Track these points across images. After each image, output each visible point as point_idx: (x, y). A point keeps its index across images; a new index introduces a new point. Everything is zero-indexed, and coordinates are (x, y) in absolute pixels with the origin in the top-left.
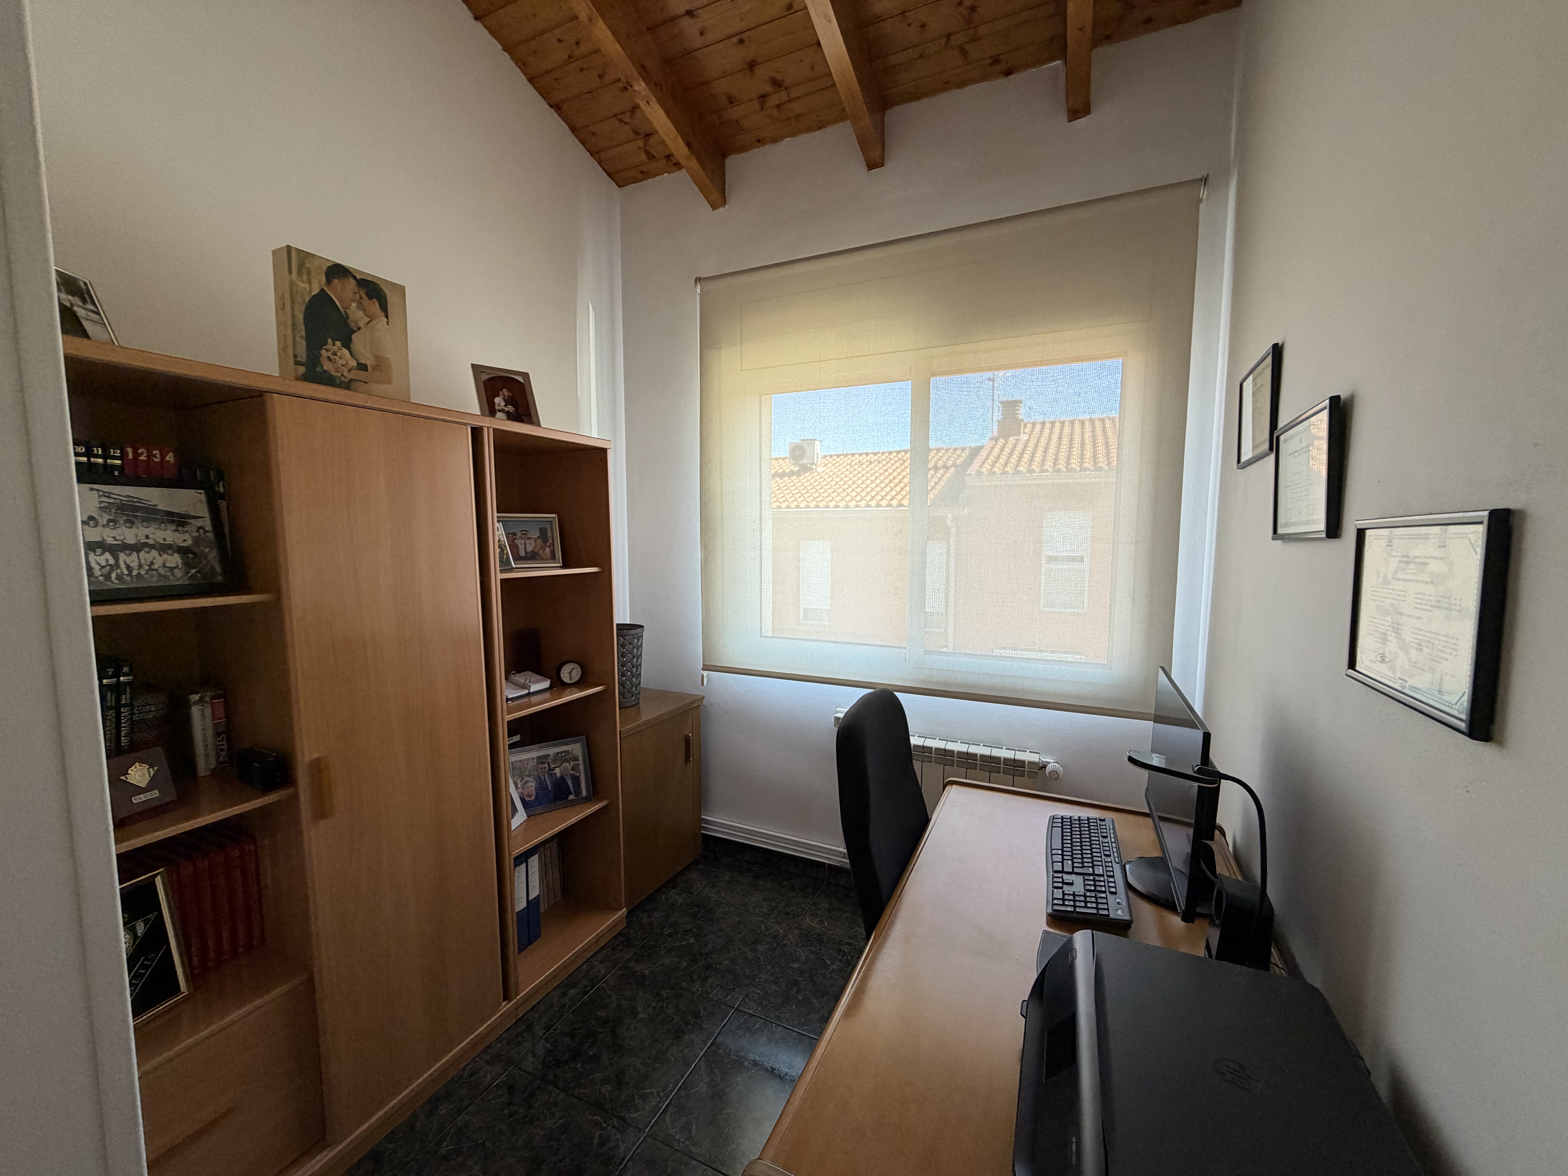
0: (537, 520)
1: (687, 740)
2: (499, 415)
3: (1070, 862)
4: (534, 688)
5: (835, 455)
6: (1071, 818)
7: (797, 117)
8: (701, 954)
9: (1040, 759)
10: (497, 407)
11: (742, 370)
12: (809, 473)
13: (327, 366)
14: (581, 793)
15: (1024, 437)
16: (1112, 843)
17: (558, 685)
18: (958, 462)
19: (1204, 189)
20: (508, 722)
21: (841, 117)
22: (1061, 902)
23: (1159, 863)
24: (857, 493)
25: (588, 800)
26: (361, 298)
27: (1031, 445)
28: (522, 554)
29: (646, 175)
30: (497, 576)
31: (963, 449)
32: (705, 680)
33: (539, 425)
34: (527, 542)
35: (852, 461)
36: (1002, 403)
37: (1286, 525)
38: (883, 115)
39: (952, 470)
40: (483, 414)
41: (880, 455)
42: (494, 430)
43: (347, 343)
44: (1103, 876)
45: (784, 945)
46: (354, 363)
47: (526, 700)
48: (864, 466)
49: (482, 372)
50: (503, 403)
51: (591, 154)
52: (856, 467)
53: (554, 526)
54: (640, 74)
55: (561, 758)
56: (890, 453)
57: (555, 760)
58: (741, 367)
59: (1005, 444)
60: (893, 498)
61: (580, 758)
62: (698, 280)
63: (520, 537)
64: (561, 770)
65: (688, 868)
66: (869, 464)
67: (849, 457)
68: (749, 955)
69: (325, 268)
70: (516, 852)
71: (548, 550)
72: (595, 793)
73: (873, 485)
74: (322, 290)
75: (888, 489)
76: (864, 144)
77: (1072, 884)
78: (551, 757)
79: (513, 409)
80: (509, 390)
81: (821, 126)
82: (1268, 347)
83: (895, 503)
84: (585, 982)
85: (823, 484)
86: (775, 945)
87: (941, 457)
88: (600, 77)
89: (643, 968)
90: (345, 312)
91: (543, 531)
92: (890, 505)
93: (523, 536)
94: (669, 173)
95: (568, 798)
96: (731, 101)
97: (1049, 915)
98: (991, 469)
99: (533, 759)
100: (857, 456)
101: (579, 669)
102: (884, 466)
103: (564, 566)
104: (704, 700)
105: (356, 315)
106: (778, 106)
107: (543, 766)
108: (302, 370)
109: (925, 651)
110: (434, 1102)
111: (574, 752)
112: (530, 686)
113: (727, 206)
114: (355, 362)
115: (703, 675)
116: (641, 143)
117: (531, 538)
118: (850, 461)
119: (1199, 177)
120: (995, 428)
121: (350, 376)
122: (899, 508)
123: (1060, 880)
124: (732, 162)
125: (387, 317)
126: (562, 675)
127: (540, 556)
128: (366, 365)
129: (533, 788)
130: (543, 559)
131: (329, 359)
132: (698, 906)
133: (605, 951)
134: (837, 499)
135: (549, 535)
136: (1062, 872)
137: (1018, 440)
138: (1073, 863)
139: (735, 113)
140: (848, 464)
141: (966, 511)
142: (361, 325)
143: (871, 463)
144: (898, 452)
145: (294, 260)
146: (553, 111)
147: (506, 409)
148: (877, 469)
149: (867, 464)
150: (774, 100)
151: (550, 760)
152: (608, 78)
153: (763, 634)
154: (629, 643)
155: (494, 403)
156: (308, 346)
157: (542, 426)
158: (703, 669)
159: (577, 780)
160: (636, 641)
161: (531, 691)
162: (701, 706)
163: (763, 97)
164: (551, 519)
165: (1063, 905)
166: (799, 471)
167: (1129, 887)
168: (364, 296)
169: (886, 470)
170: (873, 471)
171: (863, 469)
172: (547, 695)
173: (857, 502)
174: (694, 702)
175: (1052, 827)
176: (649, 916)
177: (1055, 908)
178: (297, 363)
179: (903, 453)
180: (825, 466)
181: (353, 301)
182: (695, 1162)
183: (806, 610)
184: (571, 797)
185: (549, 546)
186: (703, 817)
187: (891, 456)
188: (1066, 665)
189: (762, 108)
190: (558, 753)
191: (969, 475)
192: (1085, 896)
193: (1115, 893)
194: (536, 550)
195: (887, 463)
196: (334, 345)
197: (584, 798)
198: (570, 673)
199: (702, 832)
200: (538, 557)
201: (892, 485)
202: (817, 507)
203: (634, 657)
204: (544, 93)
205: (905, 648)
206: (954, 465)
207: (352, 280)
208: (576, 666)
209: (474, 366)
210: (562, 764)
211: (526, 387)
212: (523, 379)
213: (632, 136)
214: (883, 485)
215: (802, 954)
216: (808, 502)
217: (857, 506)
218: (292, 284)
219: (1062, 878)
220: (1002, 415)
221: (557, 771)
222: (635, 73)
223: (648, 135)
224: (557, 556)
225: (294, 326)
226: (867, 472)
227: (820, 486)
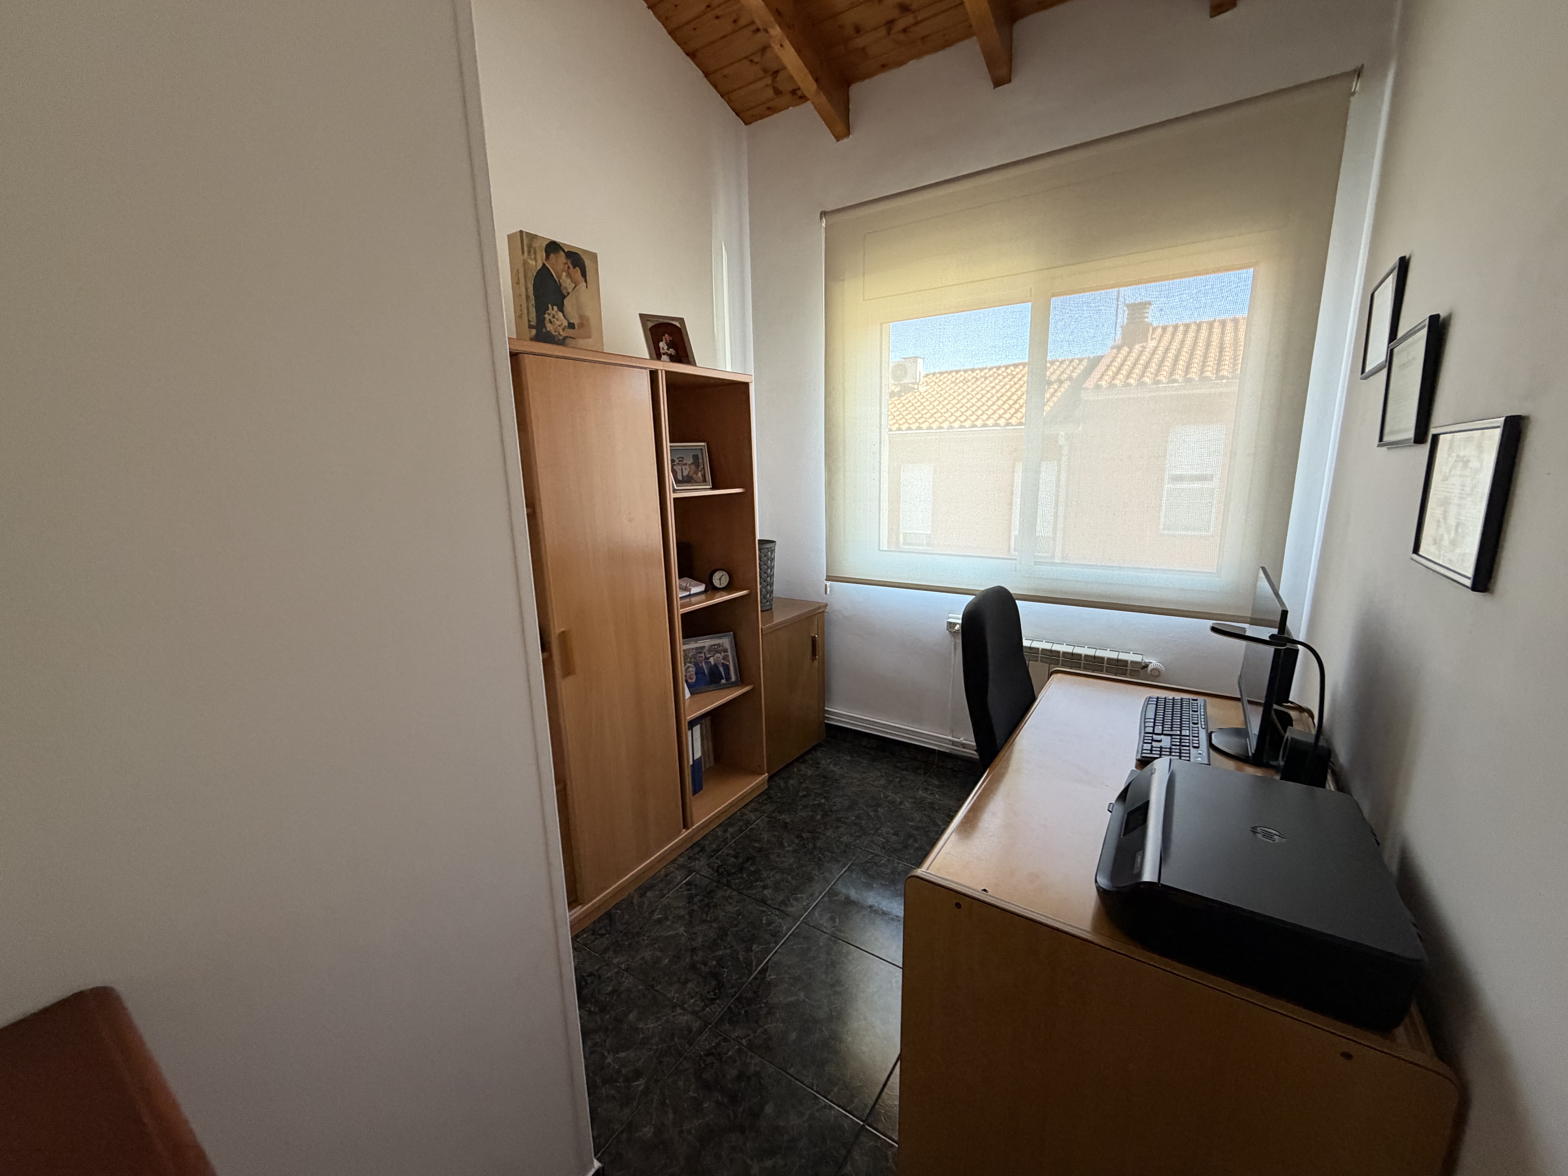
0: (687, 448)
1: (814, 641)
2: (664, 357)
3: (1160, 727)
4: (694, 590)
5: (938, 373)
6: (1165, 698)
7: (923, 38)
8: (831, 811)
9: (1142, 660)
10: (662, 351)
11: (864, 300)
12: (910, 394)
13: (549, 327)
14: (731, 678)
15: (1152, 344)
16: (1201, 715)
17: (711, 589)
18: (1075, 375)
19: (1357, 81)
20: (682, 615)
21: (968, 33)
22: (1149, 752)
23: (1241, 733)
24: (962, 413)
25: (735, 685)
26: (569, 267)
27: (1160, 352)
28: (680, 478)
29: (772, 110)
30: (671, 496)
31: (1081, 360)
32: (828, 589)
33: (695, 365)
34: (684, 468)
35: (956, 379)
36: (1128, 306)
37: (1393, 433)
38: (1011, 29)
39: (1066, 385)
40: (651, 358)
41: (987, 371)
42: (666, 372)
43: (561, 309)
44: (1189, 736)
45: (901, 809)
46: (566, 323)
47: (688, 600)
48: (969, 384)
49: (648, 320)
50: (666, 347)
51: (722, 96)
52: (961, 385)
53: (704, 452)
54: (776, 20)
55: (714, 649)
56: (998, 368)
57: (710, 650)
58: (864, 297)
59: (1129, 352)
60: (1000, 417)
61: (729, 651)
62: (824, 214)
63: (678, 464)
64: (714, 659)
65: (814, 748)
66: (975, 381)
67: (954, 374)
68: (872, 814)
69: (544, 246)
70: (689, 718)
71: (700, 474)
72: (742, 681)
73: (979, 404)
74: (544, 264)
75: (995, 407)
76: (991, 63)
77: (1160, 741)
78: (707, 648)
79: (674, 351)
80: (670, 335)
81: (947, 44)
82: (1393, 261)
83: (1002, 422)
84: (741, 823)
85: (925, 404)
86: (893, 809)
87: (1055, 370)
88: (735, 21)
89: (785, 817)
90: (559, 281)
91: (696, 457)
92: (997, 425)
93: (680, 462)
94: (793, 106)
95: (720, 681)
96: (858, 30)
97: (1138, 760)
98: (1111, 381)
99: (693, 649)
100: (962, 373)
101: (727, 576)
102: (991, 382)
103: (714, 488)
104: (828, 607)
105: (566, 283)
106: (905, 31)
107: (701, 655)
108: (534, 332)
109: (1035, 562)
110: (643, 891)
111: (724, 645)
112: (691, 589)
113: (850, 136)
114: (566, 321)
115: (826, 585)
116: (768, 80)
117: (686, 464)
118: (953, 379)
119: (1352, 68)
120: (1119, 336)
121: (564, 334)
122: (1008, 428)
123: (1151, 738)
124: (857, 90)
125: (586, 281)
126: (714, 581)
127: (694, 480)
128: (573, 324)
129: (694, 673)
130: (696, 482)
131: (550, 321)
132: (825, 777)
133: (753, 804)
134: (940, 420)
135: (701, 461)
136: (1153, 733)
137: (1144, 347)
138: (1163, 728)
139: (860, 42)
140: (952, 382)
141: (1080, 428)
142: (570, 290)
143: (977, 380)
144: (1007, 367)
145: (525, 242)
146: (688, 59)
147: (669, 352)
148: (983, 386)
149: (973, 381)
150: (901, 24)
151: (705, 651)
152: (743, 22)
153: (881, 549)
154: (765, 556)
155: (659, 348)
156: (537, 312)
157: (697, 365)
158: (826, 580)
159: (727, 668)
160: (770, 553)
161: (692, 593)
162: (826, 614)
163: (890, 23)
164: (700, 448)
165: (1151, 753)
166: (900, 391)
167: (1211, 746)
168: (571, 266)
169: (993, 387)
170: (980, 388)
171: (968, 387)
172: (703, 597)
173: (962, 422)
174: (819, 608)
175: (1148, 704)
176: (786, 782)
177: (1143, 755)
178: (531, 327)
179: (1012, 368)
180: (928, 385)
181: (564, 271)
182: (841, 941)
183: (905, 534)
184: (723, 681)
185: (700, 471)
186: (826, 708)
187: (1000, 372)
188: (1173, 574)
189: (889, 34)
190: (712, 645)
191: (1086, 389)
192: (1171, 749)
193: (1198, 747)
194: (691, 474)
195: (995, 379)
196: (553, 310)
197: (733, 683)
198: (720, 579)
199: (826, 721)
200: (692, 481)
201: (1000, 403)
202: (919, 428)
203: (768, 568)
204: (682, 43)
205: (1016, 559)
206: (1070, 378)
207: (562, 253)
208: (725, 573)
209: (642, 316)
210: (715, 654)
211: (683, 330)
212: (680, 323)
213: (762, 74)
214: (990, 403)
215: (917, 816)
216: (909, 424)
217: (961, 427)
218: (525, 263)
219: (1152, 737)
220: (1127, 319)
221: (711, 660)
222: (772, 19)
223: (776, 72)
224: (707, 478)
225: (527, 297)
226: (973, 390)
227: (922, 407)
